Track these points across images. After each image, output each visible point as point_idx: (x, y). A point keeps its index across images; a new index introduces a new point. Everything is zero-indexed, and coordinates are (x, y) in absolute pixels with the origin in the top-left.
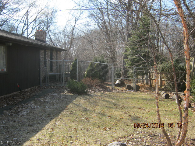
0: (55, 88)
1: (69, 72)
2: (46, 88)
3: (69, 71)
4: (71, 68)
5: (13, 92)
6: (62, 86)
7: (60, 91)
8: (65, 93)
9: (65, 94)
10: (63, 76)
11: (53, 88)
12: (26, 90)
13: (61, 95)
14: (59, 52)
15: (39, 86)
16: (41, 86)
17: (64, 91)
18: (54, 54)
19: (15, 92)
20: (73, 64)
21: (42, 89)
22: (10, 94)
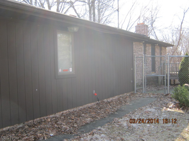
0: (155, 97)
1: (178, 73)
2: (141, 95)
3: (176, 71)
4: (180, 67)
5: (85, 104)
6: (166, 93)
7: (161, 102)
8: (170, 106)
9: (169, 109)
10: (167, 78)
11: (151, 96)
12: (110, 99)
13: (161, 112)
14: (164, 48)
15: (132, 92)
16: (135, 92)
17: (167, 104)
18: (157, 50)
19: (89, 103)
20: (183, 61)
21: (136, 97)
22: (81, 107)
